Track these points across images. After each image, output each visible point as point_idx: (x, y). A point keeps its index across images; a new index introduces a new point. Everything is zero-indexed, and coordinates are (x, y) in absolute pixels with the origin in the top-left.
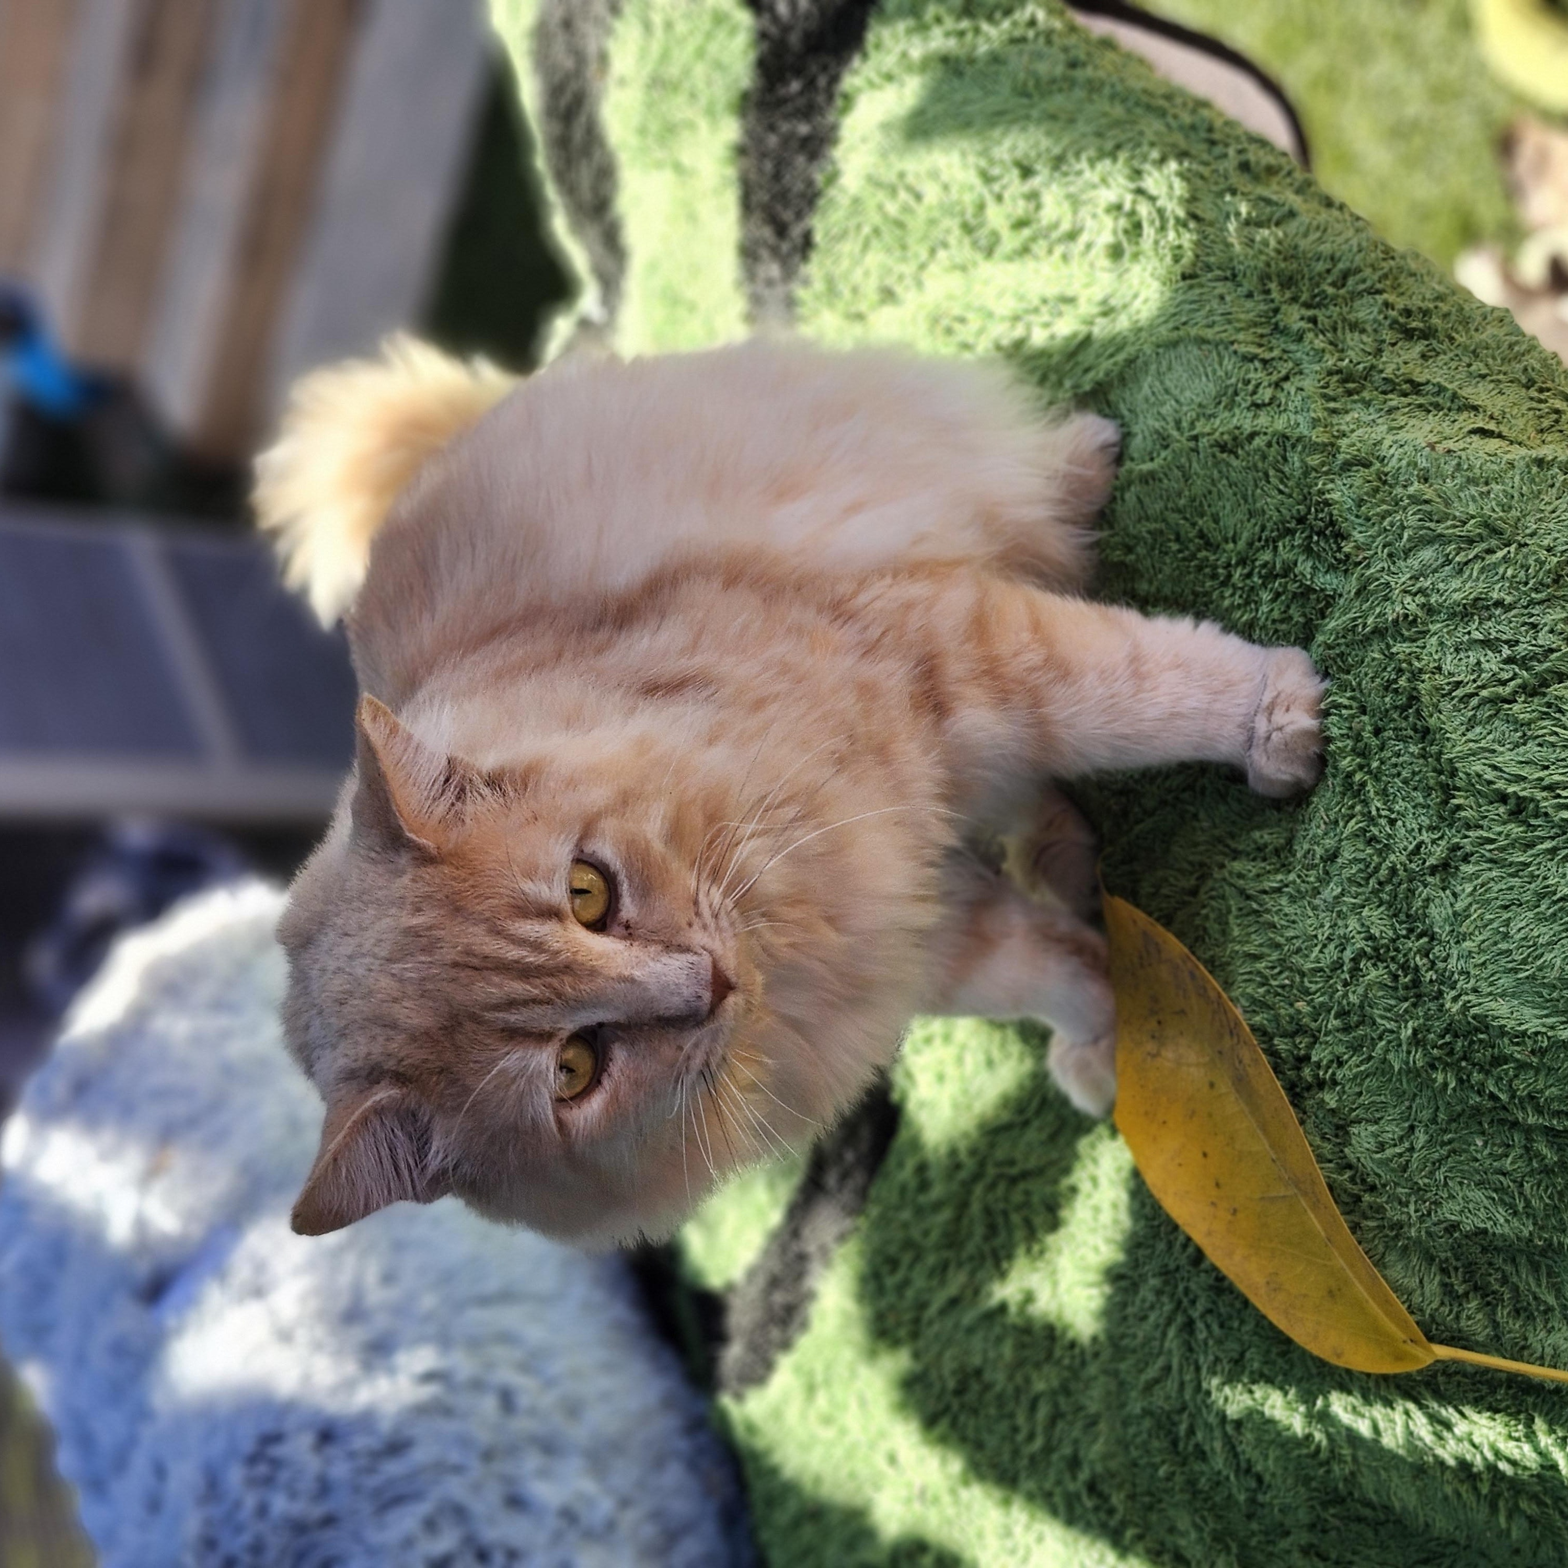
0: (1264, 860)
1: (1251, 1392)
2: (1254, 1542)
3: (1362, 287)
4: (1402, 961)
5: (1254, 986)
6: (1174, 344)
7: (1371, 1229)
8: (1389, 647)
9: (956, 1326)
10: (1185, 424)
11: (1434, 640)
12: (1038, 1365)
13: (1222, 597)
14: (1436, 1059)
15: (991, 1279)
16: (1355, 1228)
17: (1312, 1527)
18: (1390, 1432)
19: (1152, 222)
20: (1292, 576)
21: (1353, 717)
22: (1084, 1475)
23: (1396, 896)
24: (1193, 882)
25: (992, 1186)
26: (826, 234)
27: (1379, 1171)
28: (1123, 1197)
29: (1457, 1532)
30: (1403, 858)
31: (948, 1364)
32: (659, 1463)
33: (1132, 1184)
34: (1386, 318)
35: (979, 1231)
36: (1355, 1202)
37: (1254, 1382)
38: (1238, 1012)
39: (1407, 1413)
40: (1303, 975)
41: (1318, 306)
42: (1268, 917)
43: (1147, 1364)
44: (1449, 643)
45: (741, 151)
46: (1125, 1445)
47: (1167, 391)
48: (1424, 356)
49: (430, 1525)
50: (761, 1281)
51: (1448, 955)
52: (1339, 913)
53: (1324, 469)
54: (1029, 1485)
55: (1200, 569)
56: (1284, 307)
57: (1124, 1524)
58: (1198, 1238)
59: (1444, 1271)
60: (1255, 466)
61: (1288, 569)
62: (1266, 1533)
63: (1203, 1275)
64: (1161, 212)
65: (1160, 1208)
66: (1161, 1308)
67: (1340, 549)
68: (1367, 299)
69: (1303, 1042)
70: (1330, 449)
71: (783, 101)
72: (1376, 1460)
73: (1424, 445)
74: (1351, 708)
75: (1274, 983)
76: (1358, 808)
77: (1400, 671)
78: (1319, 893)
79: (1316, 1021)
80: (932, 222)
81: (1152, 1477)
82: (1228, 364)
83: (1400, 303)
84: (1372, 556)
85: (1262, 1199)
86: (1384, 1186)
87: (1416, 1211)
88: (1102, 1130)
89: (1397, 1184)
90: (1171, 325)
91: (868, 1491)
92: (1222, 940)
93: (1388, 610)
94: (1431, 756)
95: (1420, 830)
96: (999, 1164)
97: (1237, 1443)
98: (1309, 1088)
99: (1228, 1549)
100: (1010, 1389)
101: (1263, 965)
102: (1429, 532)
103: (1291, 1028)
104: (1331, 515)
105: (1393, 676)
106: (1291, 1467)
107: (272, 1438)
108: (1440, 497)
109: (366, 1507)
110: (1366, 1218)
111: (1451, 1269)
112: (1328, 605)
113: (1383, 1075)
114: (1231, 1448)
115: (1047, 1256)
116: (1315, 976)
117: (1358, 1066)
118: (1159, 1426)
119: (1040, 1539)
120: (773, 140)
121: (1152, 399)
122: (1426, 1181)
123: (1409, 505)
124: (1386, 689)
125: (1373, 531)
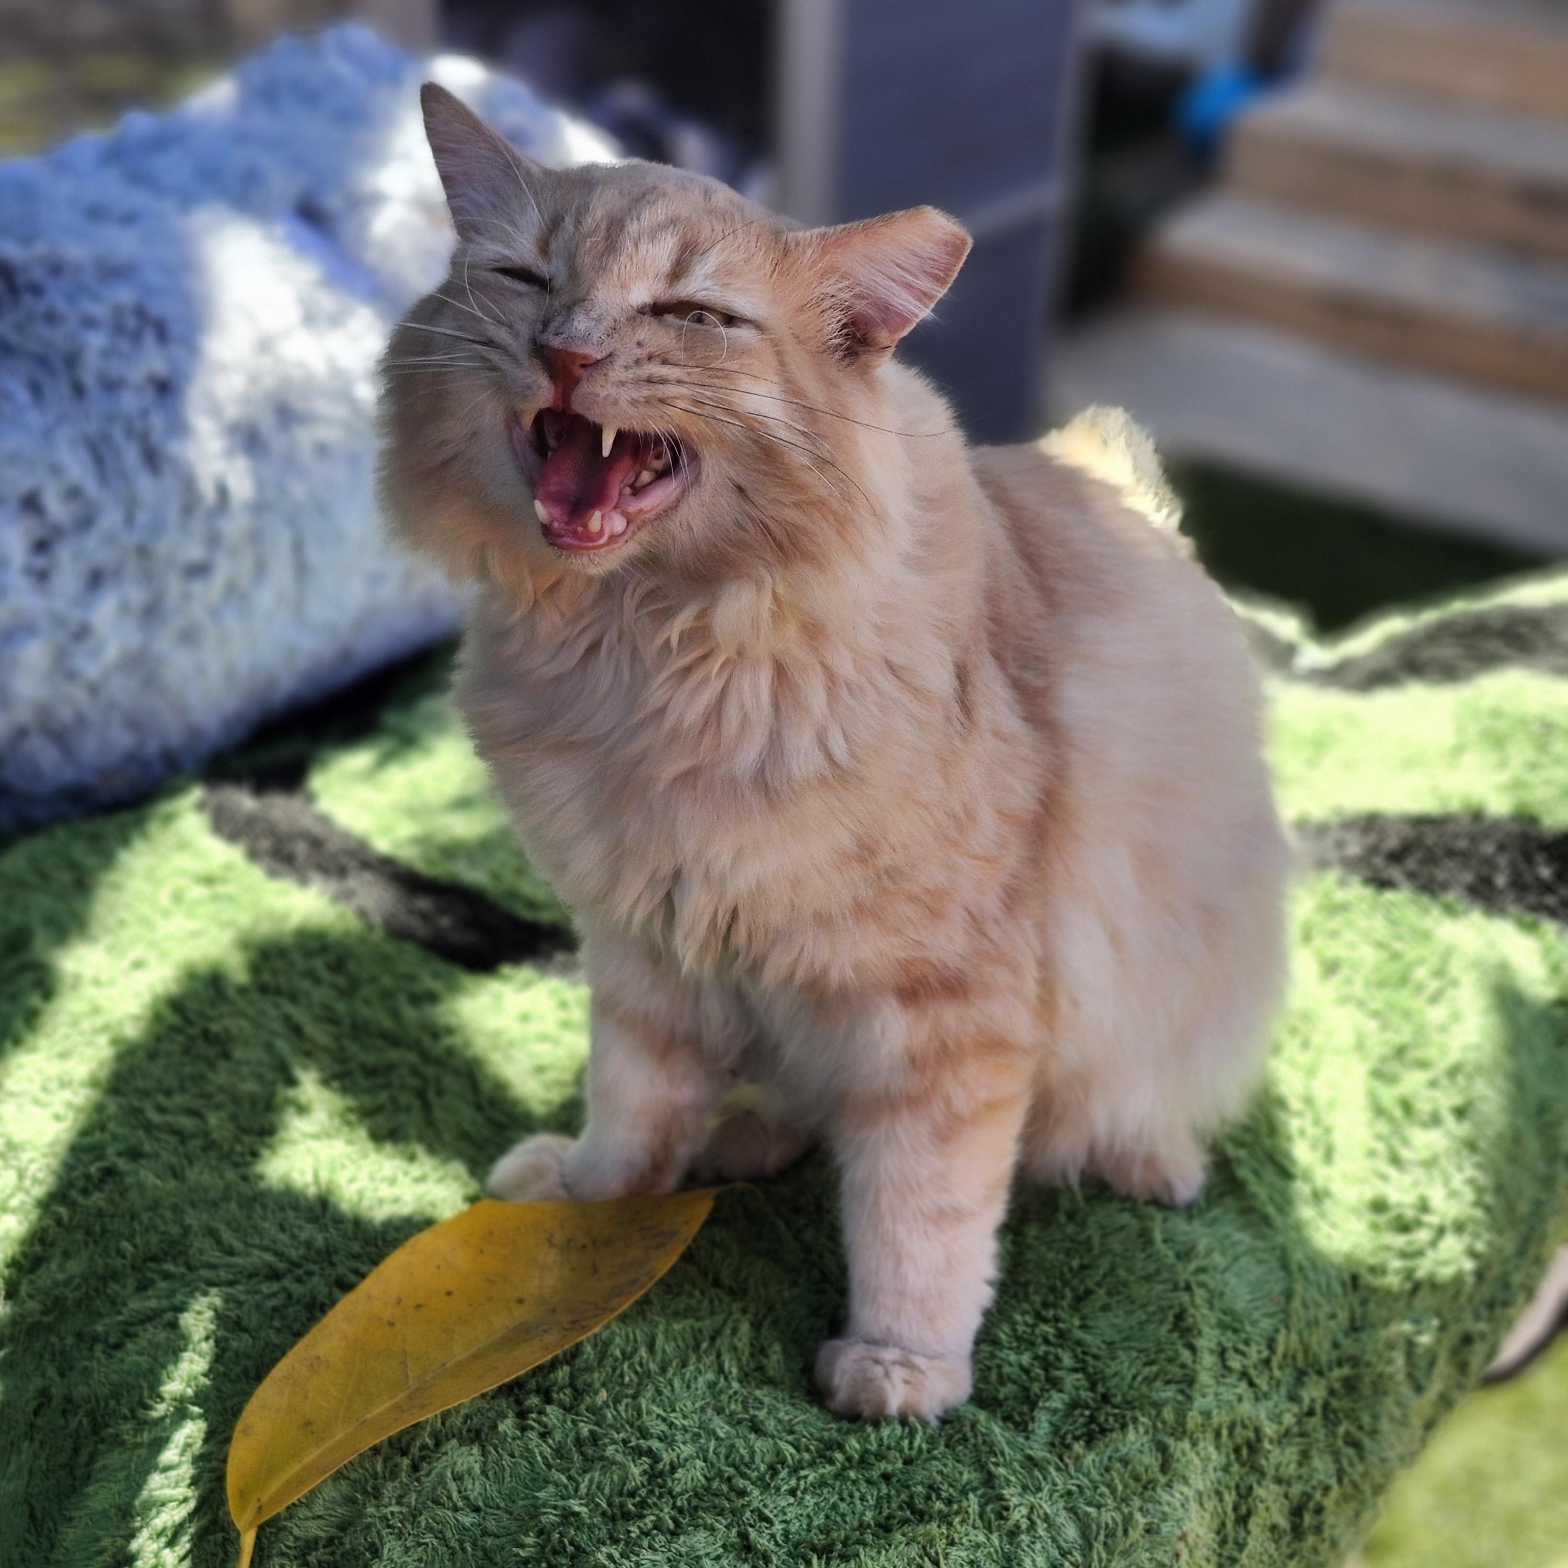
0: (752, 1355)
1: (207, 1338)
2: (54, 1339)
3: (1345, 1462)
4: (650, 1501)
5: (622, 1344)
6: (1285, 1265)
7: (373, 1465)
8: (974, 1490)
9: (274, 1033)
10: (1202, 1277)
11: (981, 1538)
12: (233, 1118)
13: (1024, 1313)
14: (549, 1535)
15: (321, 1070)
16: (376, 1450)
17: (68, 1400)
18: (166, 1482)
19: (1410, 1243)
20: (1048, 1387)
21: (901, 1451)
22: (122, 1164)
23: (716, 1495)
24: (727, 1282)
25: (415, 1072)
26: (1393, 904)
27: (433, 1474)
28: (405, 1209)
29: (63, 1550)
30: (755, 1504)
31: (236, 1025)
32: (134, 725)
33: (418, 1218)
34: (1314, 1488)
35: (370, 1058)
36: (401, 1449)
37: (217, 1342)
38: (596, 1330)
39: (185, 1500)
40: (635, 1397)
41: (1325, 1417)
42: (693, 1359)
43: (236, 1231)
44: (979, 1554)
45: (1477, 815)
46: (155, 1206)
47: (1236, 1259)
48: (1274, 1528)
49: (74, 493)
50: (317, 829)
51: (656, 1550)
52: (698, 1436)
53: (1159, 1425)
54: (112, 1107)
55: (1053, 1289)
56: (1323, 1382)
57: (72, 1205)
58: (366, 1286)
59: (330, 1541)
60: (1161, 1351)
61: (1055, 1383)
62: (62, 1352)
63: (327, 1290)
64: (1420, 1253)
65: (395, 1247)
66: (292, 1246)
67: (1076, 1438)
68: (1332, 1468)
69: (566, 1396)
70: (1180, 1430)
71: (1529, 858)
72: (137, 1467)
73: (1185, 1528)
74: (911, 1448)
75: (626, 1366)
76: (807, 1456)
77: (949, 1502)
78: (718, 1414)
79: (587, 1410)
80: (1407, 1014)
81: (121, 1235)
82: (1266, 1324)
83: (1328, 1503)
84: (1069, 1474)
85: (405, 1352)
86: (418, 1480)
87: (392, 1513)
88: (473, 1187)
89: (419, 1493)
90: (1305, 1263)
91: (106, 940)
92: (669, 1311)
93: (1012, 1490)
94: (861, 1534)
95: (784, 1521)
96: (438, 1080)
97: (155, 1323)
98: (519, 1402)
99: (46, 1312)
100: (209, 1089)
101: (644, 1355)
102: (1094, 1534)
103: (580, 1385)
104: (1112, 1430)
105: (944, 1494)
106: (130, 1379)
107: (162, 333)
108: (1131, 1545)
109: (92, 427)
110: (385, 1461)
111: (333, 1548)
112: (1017, 1424)
113: (533, 1480)
114: (150, 1317)
115: (345, 1129)
116: (633, 1410)
117: (541, 1453)
118: (173, 1243)
119: (58, 1118)
120: (1488, 848)
121: (1227, 1242)
122: (423, 1524)
123: (1123, 1513)
124: (931, 1487)
125: (1095, 1474)
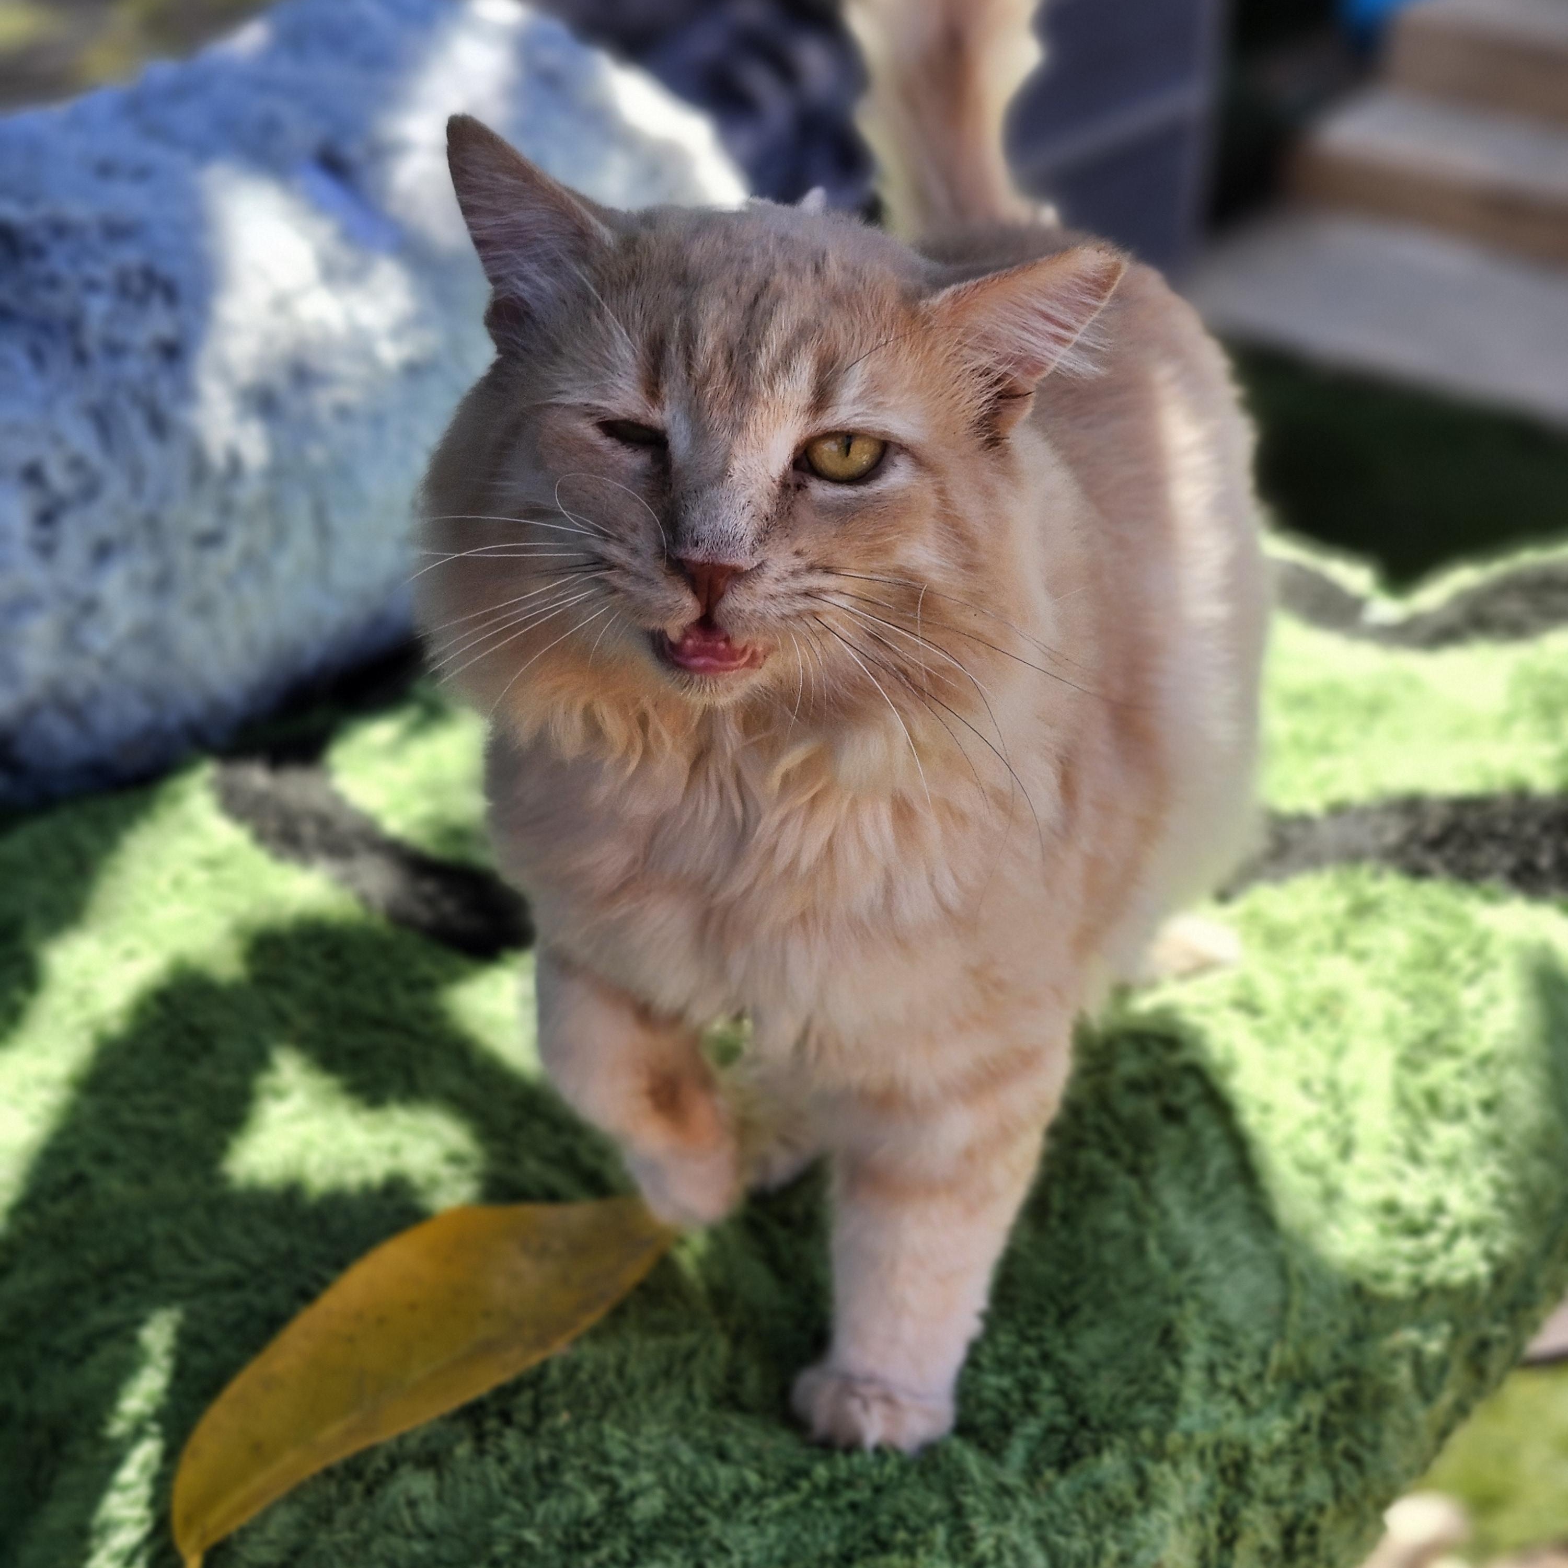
1: (166, 1354)
3: (1343, 1478)
4: (606, 1531)
5: (591, 1368)
6: (1283, 1273)
7: (327, 1490)
8: (942, 1520)
9: (259, 1023)
10: (1195, 1288)
12: (208, 1111)
13: (1008, 1333)
16: (329, 1473)
17: (31, 1416)
18: (123, 1502)
19: (1421, 1247)
20: (1024, 1412)
21: (871, 1479)
22: (92, 1169)
23: (675, 1525)
26: (1430, 894)
27: (387, 1500)
30: (715, 1534)
31: (220, 1017)
32: (151, 697)
34: (1307, 1508)
35: (355, 1043)
36: (355, 1474)
37: (176, 1358)
39: (141, 1521)
40: (598, 1420)
41: (1322, 1433)
42: (664, 1384)
43: (200, 1239)
45: (1522, 794)
46: (120, 1215)
47: (1233, 1267)
48: (1263, 1550)
49: (77, 464)
50: (328, 809)
52: (661, 1462)
53: (1137, 1448)
54: (89, 1108)
55: (1038, 1306)
56: (1321, 1396)
57: (41, 1214)
58: (327, 1298)
60: (1143, 1369)
61: (1030, 1408)
63: (288, 1301)
64: (1430, 1258)
66: (255, 1252)
67: (1049, 1465)
68: (1329, 1485)
69: (526, 1419)
70: (1160, 1452)
72: (94, 1486)
73: (1161, 1556)
74: (881, 1476)
75: (592, 1390)
76: (772, 1484)
77: (914, 1531)
78: (684, 1439)
79: (547, 1434)
80: (1440, 997)
81: (87, 1245)
82: (1260, 1337)
83: (1324, 1522)
84: (1040, 1502)
85: (362, 1371)
86: (371, 1505)
89: (372, 1519)
90: (1306, 1270)
91: (100, 929)
92: (644, 1327)
93: (980, 1520)
95: (744, 1552)
97: (114, 1338)
98: (478, 1425)
99: (12, 1324)
103: (542, 1407)
104: (1086, 1455)
105: (910, 1524)
106: (91, 1396)
107: (171, 294)
109: (95, 394)
110: (339, 1485)
112: (991, 1452)
113: (489, 1507)
114: (110, 1331)
116: (595, 1433)
118: (135, 1253)
120: (1532, 829)
122: (375, 1552)
123: (1093, 1542)
124: (898, 1516)
125: (1067, 1502)
